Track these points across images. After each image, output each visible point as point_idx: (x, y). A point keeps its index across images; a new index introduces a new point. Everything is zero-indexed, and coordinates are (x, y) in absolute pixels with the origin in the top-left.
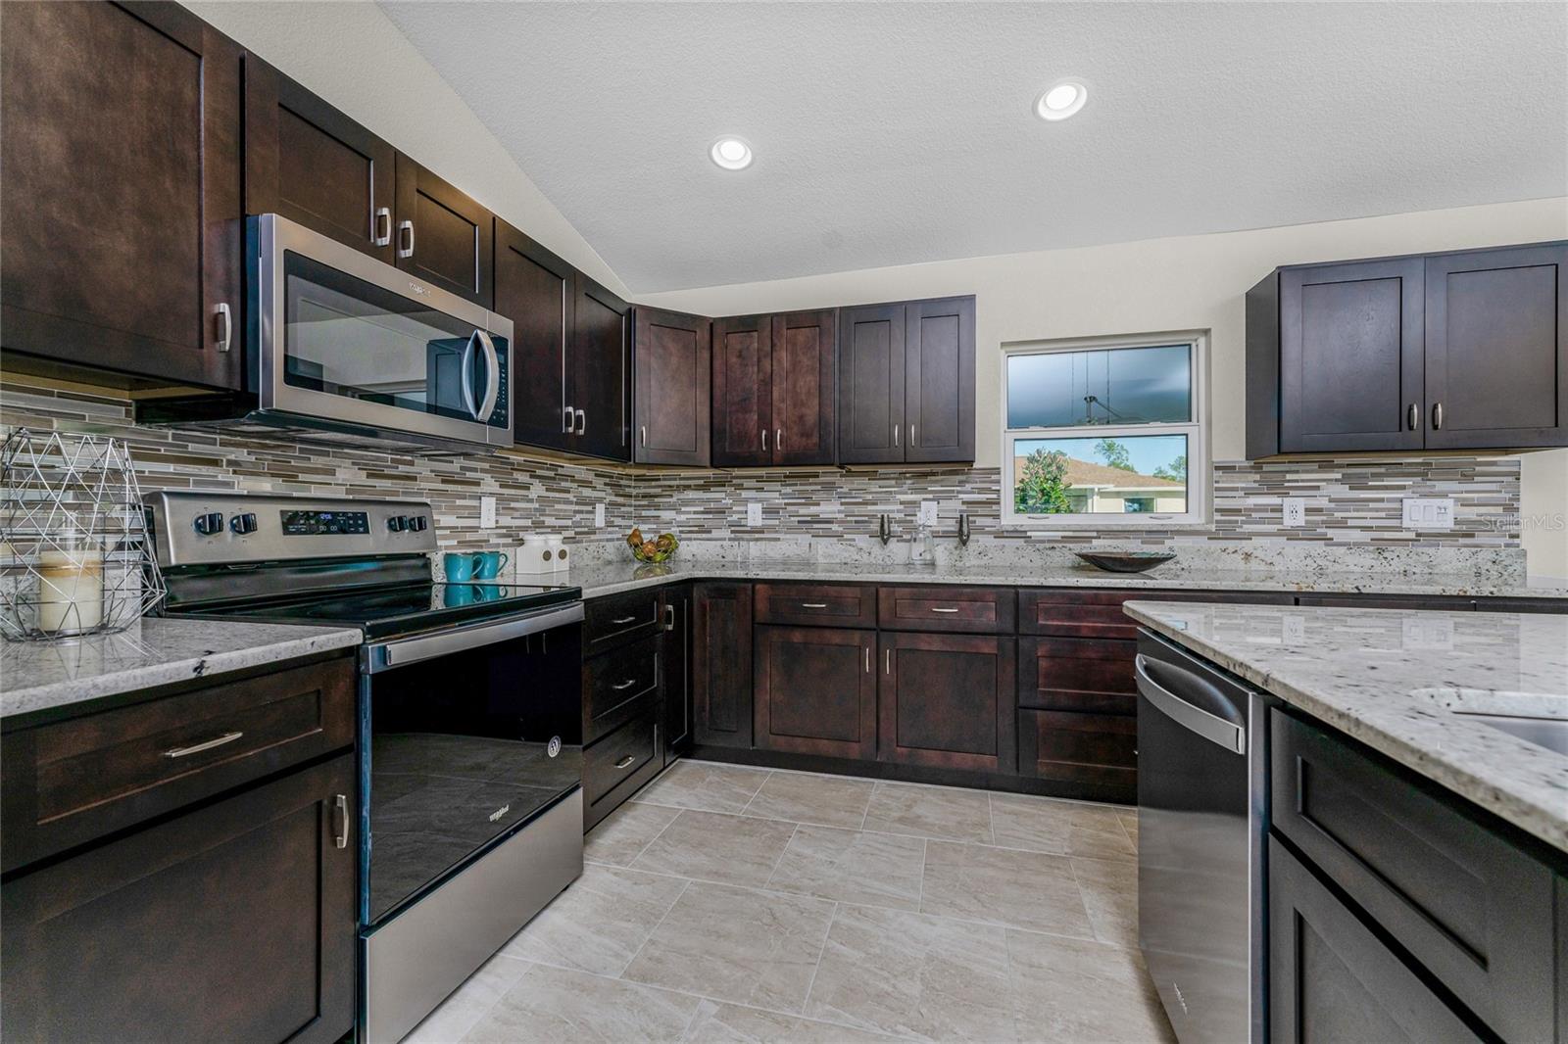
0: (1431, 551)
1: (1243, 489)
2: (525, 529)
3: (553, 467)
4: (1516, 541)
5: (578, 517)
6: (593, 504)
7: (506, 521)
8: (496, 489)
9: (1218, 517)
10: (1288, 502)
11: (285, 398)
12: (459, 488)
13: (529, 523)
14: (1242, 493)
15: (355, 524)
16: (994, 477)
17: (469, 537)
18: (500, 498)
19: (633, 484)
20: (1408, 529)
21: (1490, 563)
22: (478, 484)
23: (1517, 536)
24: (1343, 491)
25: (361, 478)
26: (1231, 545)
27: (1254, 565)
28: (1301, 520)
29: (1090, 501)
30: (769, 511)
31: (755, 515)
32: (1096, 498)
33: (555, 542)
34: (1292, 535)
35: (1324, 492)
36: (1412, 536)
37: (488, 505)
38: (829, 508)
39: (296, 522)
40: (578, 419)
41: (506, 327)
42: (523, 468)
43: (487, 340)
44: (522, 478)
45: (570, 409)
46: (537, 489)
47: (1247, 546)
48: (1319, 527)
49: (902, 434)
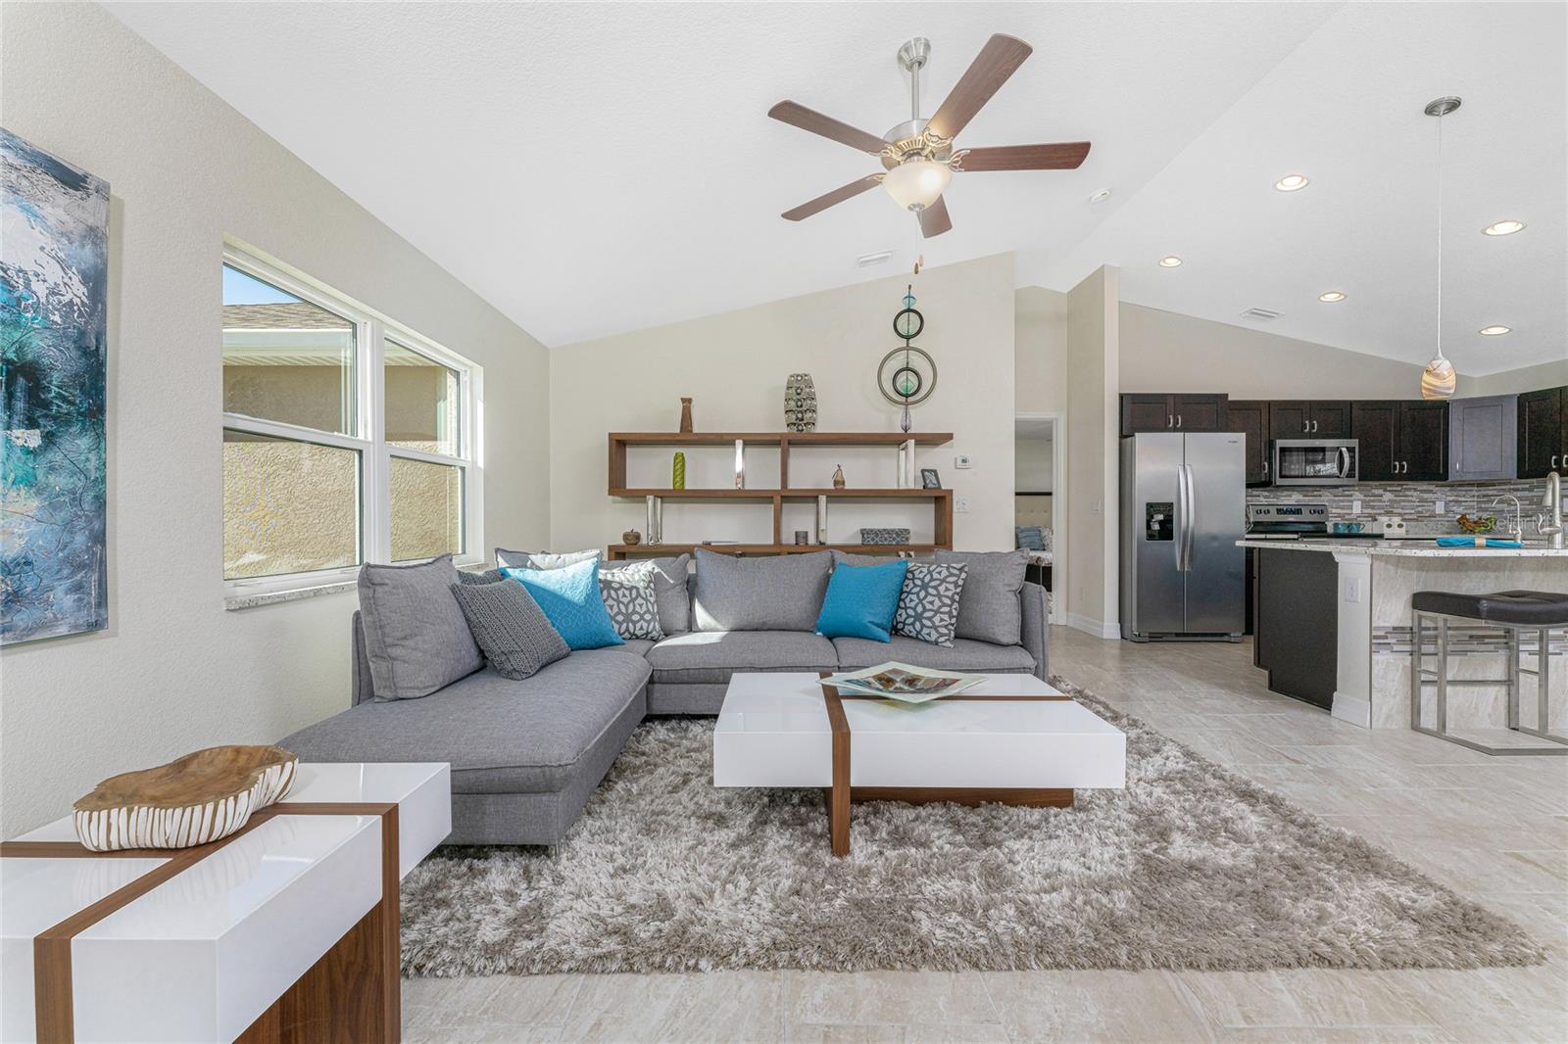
2: (1380, 514)
3: (1401, 485)
5: (1420, 509)
6: (1434, 503)
7: (1365, 511)
8: (1362, 497)
11: (1279, 481)
12: (1343, 498)
13: (1382, 511)
15: (1297, 511)
17: (1347, 517)
18: (1363, 501)
19: (1476, 488)
22: (1351, 496)
25: (1301, 497)
33: (1396, 520)
37: (1357, 504)
39: (1279, 511)
40: (1402, 467)
41: (1355, 443)
42: (1377, 488)
43: (1344, 449)
44: (1377, 492)
45: (1397, 463)
46: (1388, 496)
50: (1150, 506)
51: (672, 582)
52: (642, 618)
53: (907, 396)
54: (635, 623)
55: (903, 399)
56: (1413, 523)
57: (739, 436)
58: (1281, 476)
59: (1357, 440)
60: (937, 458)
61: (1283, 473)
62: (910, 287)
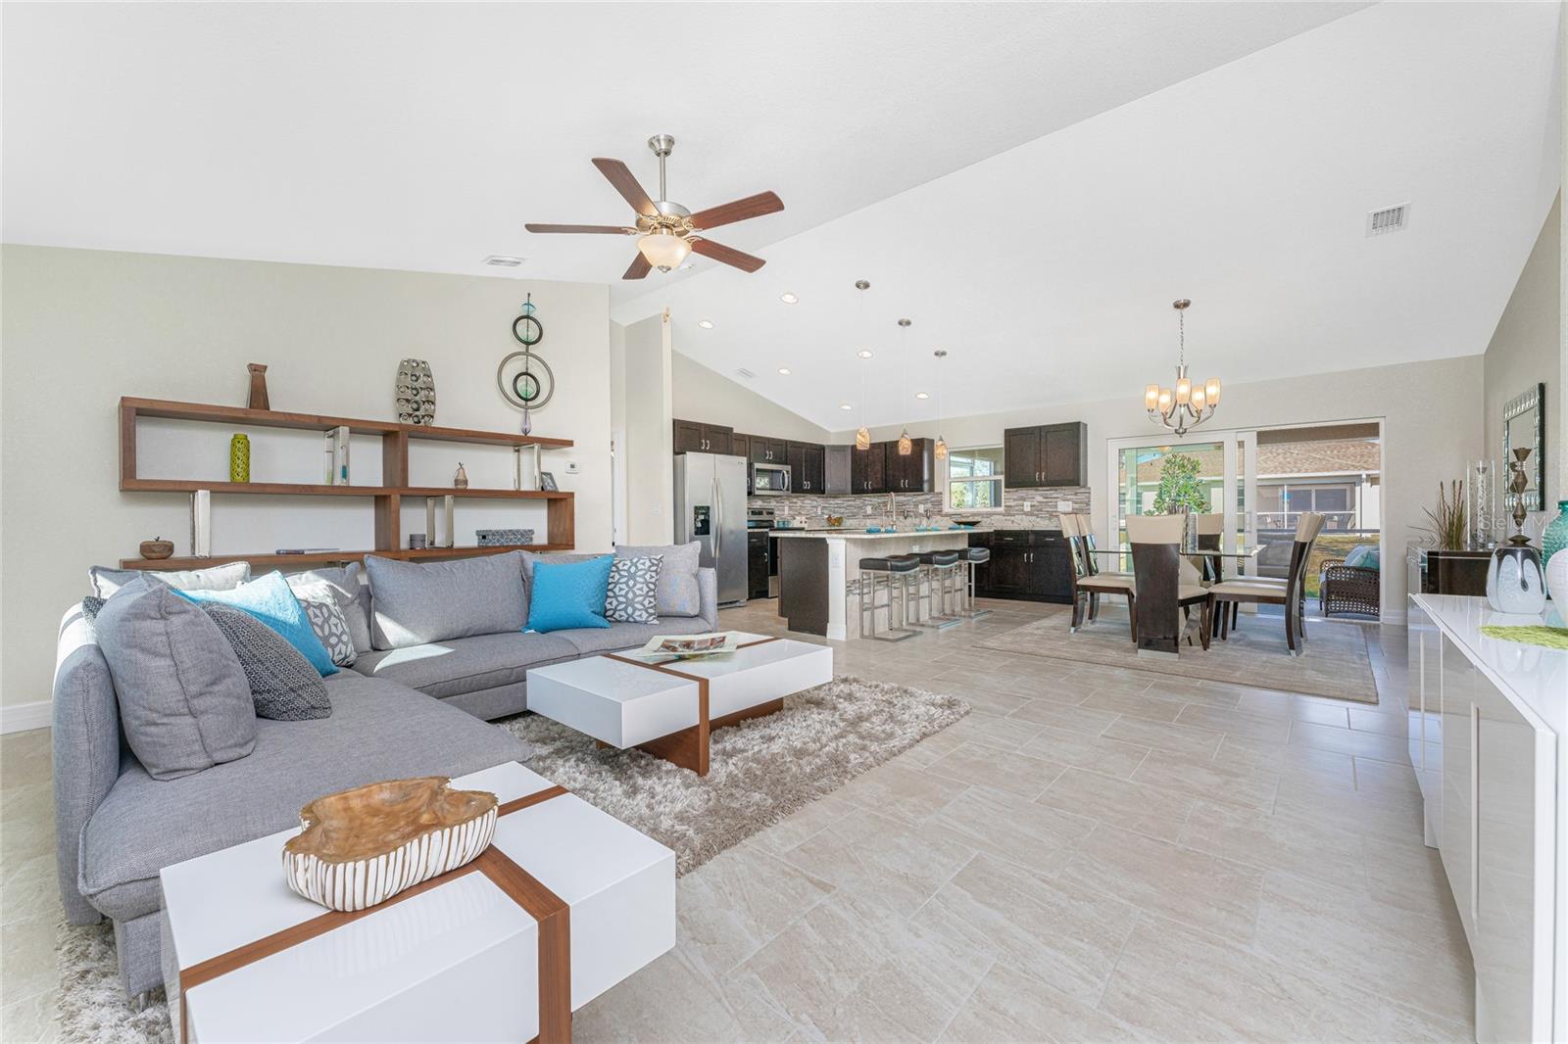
1: (1013, 498)
2: (796, 515)
3: (806, 496)
4: (1090, 516)
5: (811, 511)
6: (819, 507)
7: (790, 513)
9: (1006, 508)
10: (1025, 503)
11: (756, 492)
12: (780, 504)
14: (1012, 500)
15: (760, 513)
16: (940, 495)
17: (782, 516)
18: (790, 506)
19: (831, 500)
22: (784, 502)
23: (1090, 514)
24: (1041, 499)
25: (761, 503)
26: (1009, 518)
27: (1015, 524)
28: (1029, 509)
29: (1358, 489)
30: (874, 508)
31: (869, 510)
32: (1366, 485)
34: (1026, 514)
35: (1036, 499)
36: (1060, 513)
37: (786, 508)
39: (752, 513)
40: (807, 485)
41: (789, 468)
42: (794, 497)
43: (786, 472)
44: (796, 500)
45: (805, 482)
46: (801, 503)
47: (1013, 518)
48: (1036, 511)
49: (904, 483)
50: (696, 508)
51: (349, 596)
52: (340, 641)
53: (527, 400)
54: (333, 647)
55: (523, 402)
57: (345, 422)
58: (757, 489)
59: (791, 467)
60: (554, 463)
61: (758, 486)
62: (529, 295)
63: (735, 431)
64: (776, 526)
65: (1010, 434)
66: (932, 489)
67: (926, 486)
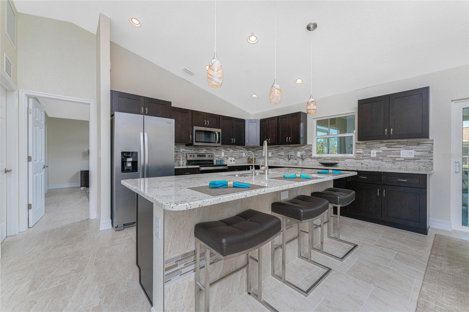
0: (407, 163)
1: (362, 148)
2: (229, 157)
3: (235, 147)
4: (432, 161)
5: (239, 155)
6: (243, 153)
7: (225, 156)
9: (356, 154)
10: (372, 151)
11: (195, 144)
12: (219, 151)
13: (230, 156)
14: (362, 149)
15: (204, 156)
16: (311, 147)
17: (220, 158)
18: (225, 152)
19: (252, 149)
20: (402, 158)
21: (423, 167)
22: (221, 150)
23: (432, 160)
24: (386, 149)
25: (206, 150)
26: (358, 161)
27: (363, 166)
28: (375, 155)
31: (270, 154)
33: (233, 159)
34: (373, 159)
35: (381, 149)
36: (403, 159)
37: (223, 153)
38: (282, 153)
39: (198, 156)
40: (234, 140)
41: (220, 130)
42: (229, 147)
43: (217, 133)
44: (229, 149)
45: (232, 139)
46: (231, 151)
47: (362, 161)
48: (380, 157)
49: (288, 139)
50: (123, 153)
56: (238, 160)
58: (196, 142)
59: (221, 130)
61: (197, 140)
63: (172, 105)
64: (215, 163)
65: (362, 103)
66: (305, 143)
67: (302, 141)
